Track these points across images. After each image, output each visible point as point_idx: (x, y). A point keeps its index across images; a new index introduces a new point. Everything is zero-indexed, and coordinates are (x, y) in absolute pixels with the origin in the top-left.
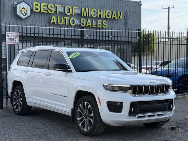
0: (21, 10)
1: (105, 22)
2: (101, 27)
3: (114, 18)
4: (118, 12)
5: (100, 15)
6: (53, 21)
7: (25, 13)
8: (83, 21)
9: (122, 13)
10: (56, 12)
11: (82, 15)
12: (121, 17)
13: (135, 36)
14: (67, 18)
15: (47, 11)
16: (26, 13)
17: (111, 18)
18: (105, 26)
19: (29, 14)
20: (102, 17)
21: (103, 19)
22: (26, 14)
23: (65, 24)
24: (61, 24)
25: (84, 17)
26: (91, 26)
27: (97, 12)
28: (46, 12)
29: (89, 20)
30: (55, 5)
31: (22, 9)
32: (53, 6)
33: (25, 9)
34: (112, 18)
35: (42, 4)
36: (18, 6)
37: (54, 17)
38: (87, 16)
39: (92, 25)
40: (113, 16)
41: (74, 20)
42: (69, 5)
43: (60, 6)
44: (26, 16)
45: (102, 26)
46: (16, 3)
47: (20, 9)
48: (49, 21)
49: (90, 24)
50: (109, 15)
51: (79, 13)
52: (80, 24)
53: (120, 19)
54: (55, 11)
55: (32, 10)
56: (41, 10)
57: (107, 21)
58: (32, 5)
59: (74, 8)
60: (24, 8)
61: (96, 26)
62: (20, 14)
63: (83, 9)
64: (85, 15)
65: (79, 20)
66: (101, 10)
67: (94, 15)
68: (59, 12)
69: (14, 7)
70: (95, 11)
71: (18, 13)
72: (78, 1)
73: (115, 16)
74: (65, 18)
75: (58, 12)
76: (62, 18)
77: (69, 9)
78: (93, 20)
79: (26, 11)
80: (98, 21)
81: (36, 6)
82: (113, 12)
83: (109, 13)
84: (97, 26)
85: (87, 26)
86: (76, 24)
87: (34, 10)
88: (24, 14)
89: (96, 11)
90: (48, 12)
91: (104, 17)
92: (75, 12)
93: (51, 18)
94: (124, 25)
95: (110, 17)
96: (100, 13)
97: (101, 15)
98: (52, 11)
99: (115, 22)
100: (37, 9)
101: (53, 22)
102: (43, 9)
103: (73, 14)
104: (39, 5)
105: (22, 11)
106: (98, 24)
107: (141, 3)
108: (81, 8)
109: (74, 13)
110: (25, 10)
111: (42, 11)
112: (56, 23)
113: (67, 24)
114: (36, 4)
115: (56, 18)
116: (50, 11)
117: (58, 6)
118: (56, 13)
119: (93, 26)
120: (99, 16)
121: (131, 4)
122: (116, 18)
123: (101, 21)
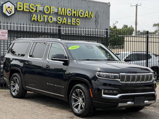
0: (7, 9)
1: (78, 20)
3: (86, 16)
4: (90, 12)
5: (74, 14)
7: (10, 11)
8: (60, 19)
9: (93, 12)
10: (36, 11)
11: (59, 14)
12: (92, 16)
14: (46, 16)
15: (29, 10)
16: (11, 11)
17: (83, 17)
18: (78, 23)
19: (13, 12)
20: (76, 16)
22: (11, 12)
23: (44, 21)
24: (41, 21)
28: (28, 11)
30: (36, 5)
31: (8, 8)
32: (34, 6)
33: (10, 8)
34: (85, 17)
35: (24, 3)
36: (4, 5)
37: (34, 15)
38: (63, 14)
39: (67, 23)
41: (51, 18)
42: (48, 5)
43: (40, 6)
44: (11, 14)
45: (76, 24)
46: (2, 3)
47: (5, 8)
48: (30, 18)
50: (82, 14)
51: (56, 11)
52: (57, 22)
55: (16, 9)
56: (23, 9)
57: (80, 19)
58: (16, 4)
59: (51, 7)
60: (9, 7)
62: (6, 12)
63: (60, 9)
64: (61, 14)
65: (56, 18)
66: (75, 10)
67: (69, 14)
68: (39, 11)
69: (1, 6)
70: (70, 11)
71: (4, 11)
72: (56, 2)
73: (87, 15)
74: (44, 16)
75: (38, 11)
76: (42, 16)
77: (48, 8)
78: (68, 18)
79: (11, 10)
80: (73, 19)
81: (19, 5)
82: (85, 11)
83: (82, 12)
84: (71, 23)
85: (63, 23)
86: (54, 21)
87: (18, 9)
88: (9, 12)
89: (71, 11)
91: (78, 16)
92: (52, 11)
93: (32, 16)
94: (94, 23)
96: (74, 12)
97: (75, 14)
98: (33, 10)
99: (87, 20)
100: (20, 8)
101: (33, 20)
102: (26, 8)
103: (51, 13)
104: (22, 5)
105: (7, 10)
107: (110, 4)
108: (58, 8)
111: (25, 10)
115: (37, 16)
117: (38, 6)
120: (74, 15)
121: (101, 5)
122: (88, 17)
123: (75, 19)
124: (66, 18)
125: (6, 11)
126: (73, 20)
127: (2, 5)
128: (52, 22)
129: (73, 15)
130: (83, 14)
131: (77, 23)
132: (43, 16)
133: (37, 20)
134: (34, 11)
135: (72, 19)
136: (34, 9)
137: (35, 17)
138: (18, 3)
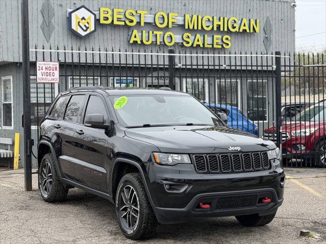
0: (79, 22)
1: (227, 39)
2: (220, 47)
3: (243, 30)
4: (252, 20)
5: (219, 27)
6: (135, 39)
7: (85, 26)
8: (188, 37)
9: (258, 21)
10: (139, 23)
11: (187, 27)
12: (257, 29)
13: (270, 64)
14: (159, 33)
15: (125, 21)
16: (87, 25)
17: (238, 31)
18: (228, 44)
19: (92, 28)
20: (222, 29)
21: (223, 33)
22: (87, 28)
23: (155, 43)
24: (150, 43)
25: (189, 30)
26: (201, 46)
27: (213, 22)
28: (123, 23)
29: (198, 36)
30: (138, 12)
31: (81, 21)
32: (134, 13)
33: (85, 19)
34: (241, 31)
35: (114, 9)
36: (73, 15)
37: (135, 32)
38: (196, 28)
39: (204, 44)
40: (242, 28)
41: (171, 36)
42: (163, 11)
43: (146, 12)
44: (88, 32)
45: (222, 45)
46: (70, 10)
47: (76, 20)
48: (127, 38)
49: (201, 43)
50: (235, 25)
51: (181, 23)
52: (182, 43)
53: (255, 32)
54: (137, 22)
55: (97, 21)
56: (113, 21)
57: (231, 37)
58: (98, 12)
59: (170, 15)
60: (83, 18)
61: (211, 46)
62: (77, 28)
63: (188, 17)
64: (191, 27)
65: (181, 37)
66: (220, 18)
67: (208, 27)
68: (145, 23)
69: (68, 16)
70: (209, 20)
71: (74, 26)
72: (180, 3)
73: (247, 28)
74: (155, 32)
75: (142, 24)
76: (151, 32)
77: (163, 17)
78: (206, 36)
79: (88, 23)
80: (215, 37)
81: (104, 13)
82: (242, 19)
83: (235, 21)
84: (213, 45)
85: (195, 45)
86: (175, 43)
87: (102, 21)
88: (85, 28)
89: (211, 19)
90: (125, 23)
91: (226, 30)
92: (172, 22)
93: (131, 33)
94: (262, 42)
95: (237, 29)
96: (219, 23)
97: (220, 25)
98: (132, 21)
99: (246, 37)
100: (106, 19)
101: (134, 41)
102: (118, 18)
103: (170, 26)
104: (110, 12)
105: (80, 24)
106: (215, 41)
107: (295, 2)
108: (185, 15)
109: (172, 24)
110: (86, 21)
111: (116, 22)
112: (139, 42)
113: (158, 43)
114: (104, 11)
115: (141, 34)
116: (130, 22)
117: (142, 13)
118: (140, 25)
119: (206, 46)
120: (217, 27)
121: (277, 5)
122: (248, 31)
123: (220, 37)
124: (201, 36)
125: (79, 27)
126: (217, 39)
127: (70, 13)
128: (172, 43)
129: (215, 29)
130: (237, 25)
131: (224, 45)
132: (153, 33)
133: (142, 41)
134: (134, 24)
135: (213, 37)
136: (135, 20)
137: (136, 36)
138: (102, 10)
